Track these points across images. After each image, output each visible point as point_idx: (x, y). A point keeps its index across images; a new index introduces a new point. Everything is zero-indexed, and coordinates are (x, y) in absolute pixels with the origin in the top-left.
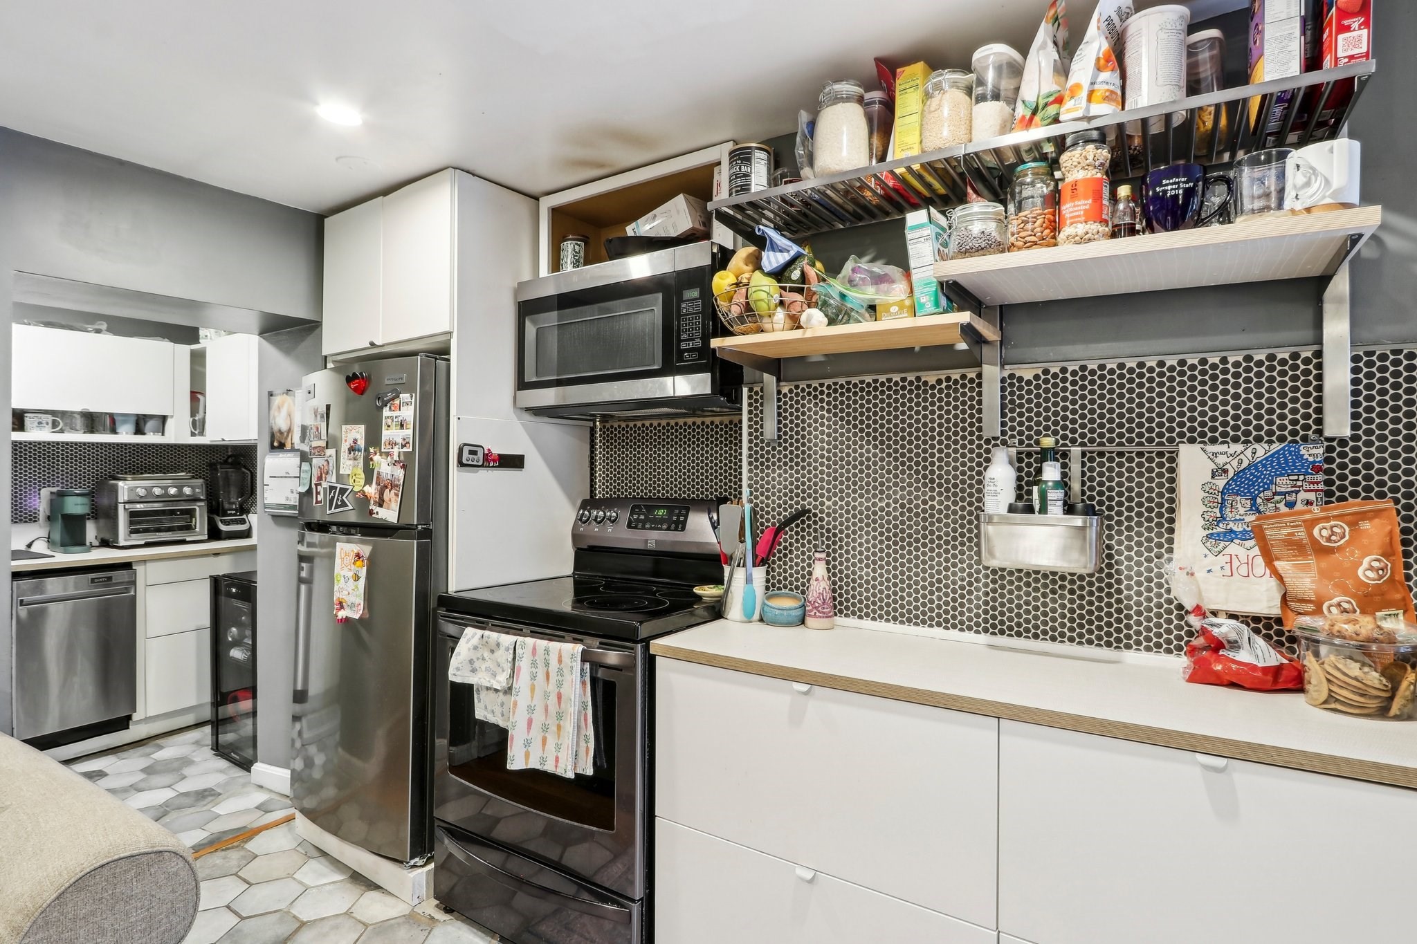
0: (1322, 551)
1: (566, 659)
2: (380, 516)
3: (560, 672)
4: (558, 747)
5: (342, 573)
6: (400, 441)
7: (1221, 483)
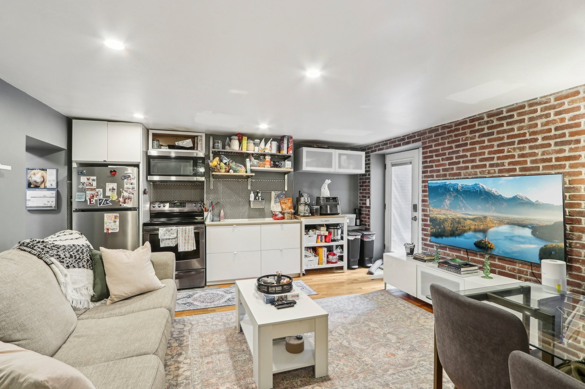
0: (286, 203)
1: (190, 229)
2: (124, 206)
3: (189, 232)
4: (188, 246)
5: (108, 221)
6: (131, 188)
7: (276, 196)
